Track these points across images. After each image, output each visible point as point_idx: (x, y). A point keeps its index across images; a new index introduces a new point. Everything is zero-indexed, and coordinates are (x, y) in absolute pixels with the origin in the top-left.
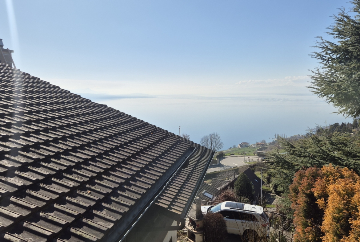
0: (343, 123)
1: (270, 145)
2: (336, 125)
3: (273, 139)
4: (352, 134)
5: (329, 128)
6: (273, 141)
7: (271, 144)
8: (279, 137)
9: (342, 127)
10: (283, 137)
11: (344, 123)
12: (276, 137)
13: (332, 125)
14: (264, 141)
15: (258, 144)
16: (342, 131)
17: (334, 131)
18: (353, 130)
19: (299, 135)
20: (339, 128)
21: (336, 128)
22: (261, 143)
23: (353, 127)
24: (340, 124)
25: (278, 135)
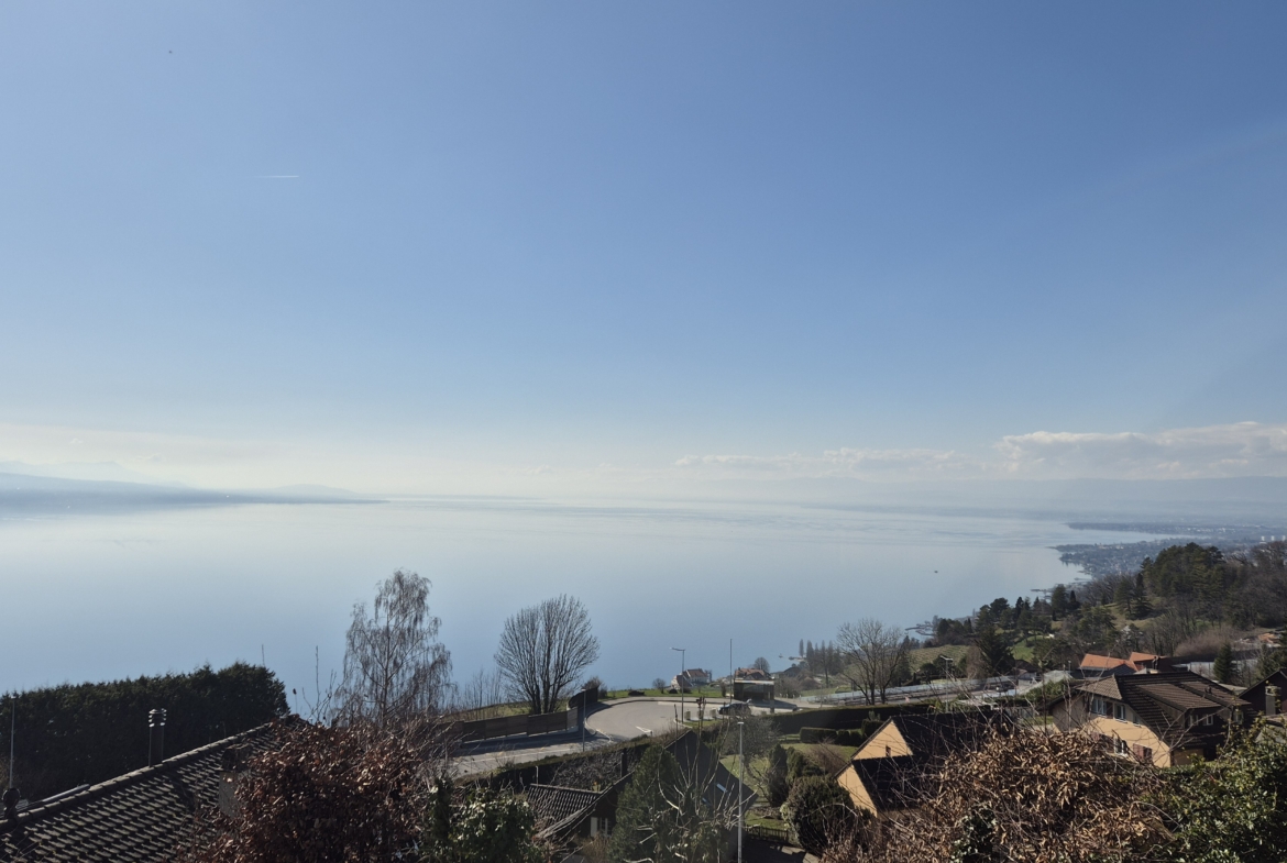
0: (1020, 599)
1: (781, 677)
2: (1000, 604)
3: (791, 659)
4: (1050, 635)
5: (975, 616)
6: (793, 665)
7: (785, 675)
8: (811, 653)
9: (1019, 613)
11: (1024, 599)
12: (801, 653)
13: (986, 606)
14: (762, 664)
15: (740, 676)
16: (1019, 628)
17: (993, 625)
18: (1055, 625)
20: (1008, 616)
21: (999, 615)
22: (753, 671)
23: (1054, 614)
24: (1012, 604)
25: (809, 645)
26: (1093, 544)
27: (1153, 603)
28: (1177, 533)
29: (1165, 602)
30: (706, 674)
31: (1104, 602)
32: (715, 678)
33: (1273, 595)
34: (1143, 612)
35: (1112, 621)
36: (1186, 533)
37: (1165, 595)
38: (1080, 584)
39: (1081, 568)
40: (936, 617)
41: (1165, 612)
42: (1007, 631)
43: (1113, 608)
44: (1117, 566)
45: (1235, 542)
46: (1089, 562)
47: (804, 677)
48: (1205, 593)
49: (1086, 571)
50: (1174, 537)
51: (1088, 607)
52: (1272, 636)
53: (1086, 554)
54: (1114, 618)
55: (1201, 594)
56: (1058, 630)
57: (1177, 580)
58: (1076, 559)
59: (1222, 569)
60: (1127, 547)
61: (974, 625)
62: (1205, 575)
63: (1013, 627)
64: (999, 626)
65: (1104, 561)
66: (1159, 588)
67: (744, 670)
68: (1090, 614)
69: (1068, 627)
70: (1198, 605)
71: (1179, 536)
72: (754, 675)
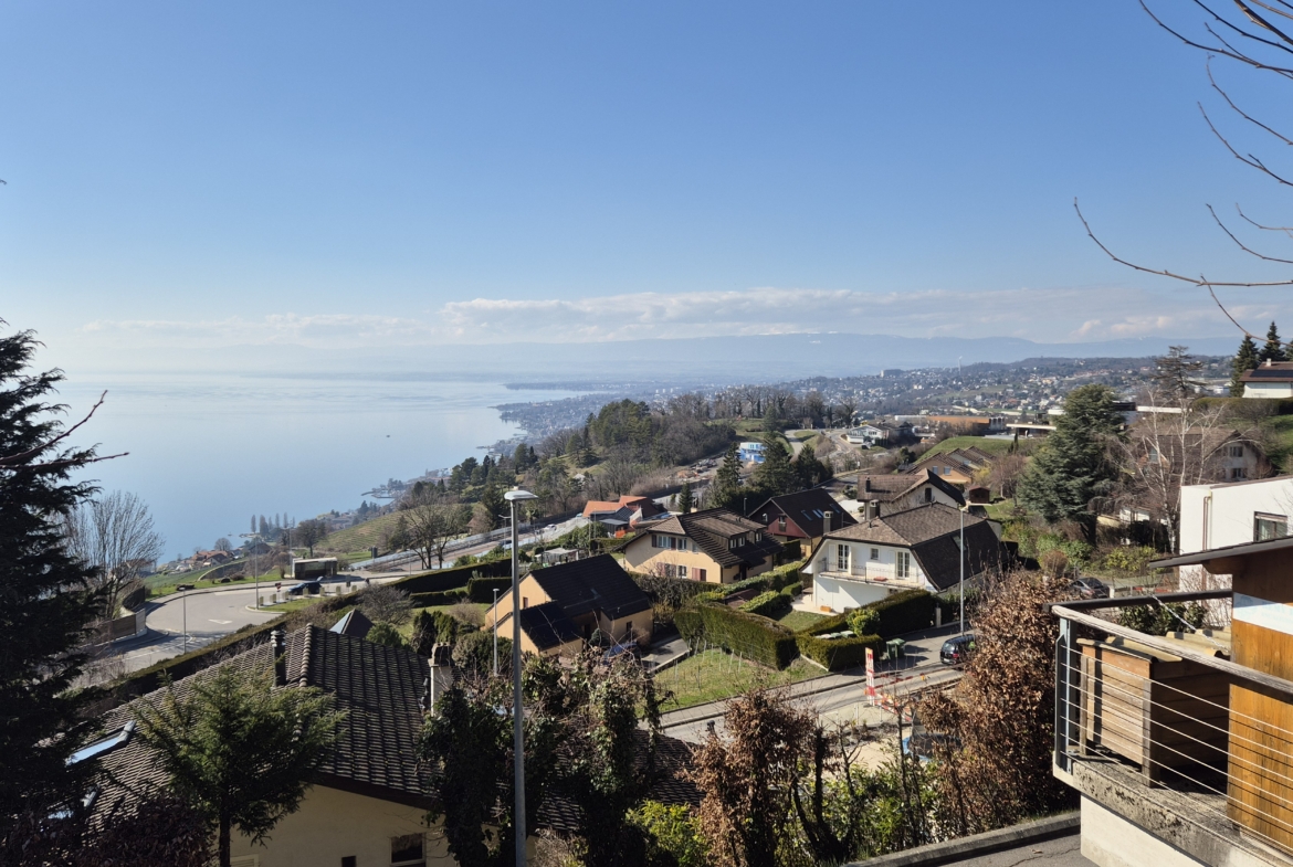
1: (247, 554)
2: (470, 463)
3: (244, 536)
4: (517, 488)
5: (448, 477)
6: (247, 542)
7: (245, 552)
8: (265, 528)
9: (487, 471)
10: (282, 525)
12: (254, 529)
13: (458, 466)
14: (223, 544)
15: (199, 559)
16: (487, 483)
17: (464, 483)
18: (519, 478)
19: (337, 515)
20: (477, 473)
21: (469, 474)
22: (213, 554)
23: (517, 468)
24: (480, 462)
25: (263, 519)
27: (598, 453)
29: (606, 451)
31: (558, 455)
33: (687, 439)
34: (591, 460)
35: (566, 471)
36: (601, 389)
37: (608, 446)
38: (518, 439)
39: (518, 424)
40: (391, 480)
41: (606, 459)
42: (477, 487)
43: (566, 458)
44: (548, 421)
45: (638, 395)
46: (525, 419)
47: (277, 553)
48: (637, 440)
49: (523, 427)
50: (592, 393)
51: (545, 460)
52: (687, 472)
53: (522, 411)
54: (568, 468)
55: (634, 441)
56: (521, 483)
57: (616, 431)
58: (514, 417)
59: (650, 420)
60: (556, 404)
61: (447, 485)
62: (637, 426)
63: (483, 482)
64: (470, 483)
65: (538, 417)
66: (602, 438)
67: (204, 554)
68: (548, 466)
69: (530, 479)
70: (632, 451)
71: (596, 392)
72: (215, 557)
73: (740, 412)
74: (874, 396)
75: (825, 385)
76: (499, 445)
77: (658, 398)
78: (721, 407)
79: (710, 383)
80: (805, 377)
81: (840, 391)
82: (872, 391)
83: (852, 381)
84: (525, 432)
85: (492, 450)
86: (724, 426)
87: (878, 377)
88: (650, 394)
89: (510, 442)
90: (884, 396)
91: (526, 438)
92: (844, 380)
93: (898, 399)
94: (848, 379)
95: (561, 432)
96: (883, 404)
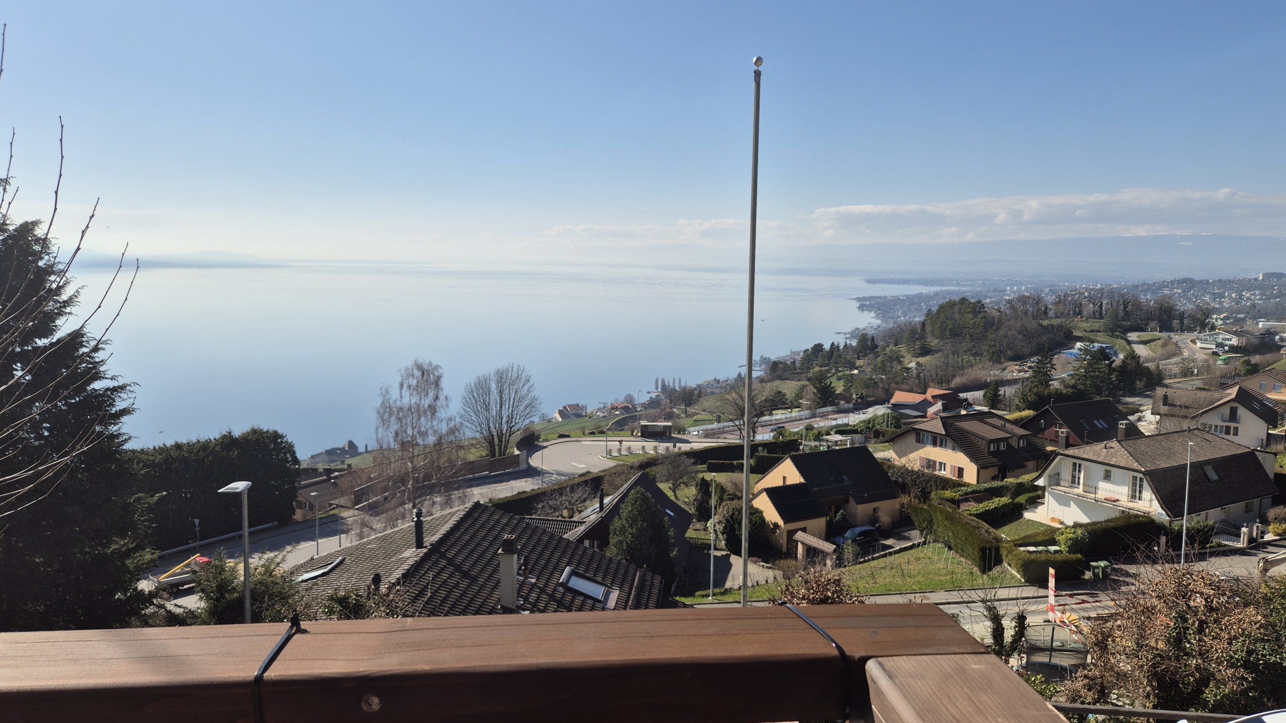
0: (833, 343)
1: (645, 408)
2: (818, 348)
3: (649, 393)
4: (856, 372)
5: (799, 358)
6: (651, 398)
7: (645, 406)
8: (665, 388)
9: (832, 355)
10: (677, 386)
11: (835, 343)
12: (657, 388)
13: (807, 350)
14: (630, 399)
16: (831, 366)
17: (812, 364)
18: (859, 363)
19: (718, 381)
20: (824, 357)
21: (817, 357)
22: (622, 405)
23: (858, 355)
24: (827, 347)
25: (663, 381)
26: (883, 295)
27: (932, 344)
28: (946, 286)
29: (941, 344)
30: (583, 408)
31: (896, 345)
32: (589, 411)
33: (1020, 336)
34: (925, 351)
35: (901, 359)
36: (952, 285)
37: (942, 339)
38: (872, 327)
39: (873, 314)
40: (762, 357)
41: (940, 350)
42: (823, 369)
43: (902, 349)
44: (900, 312)
45: (988, 291)
46: (879, 310)
47: (665, 409)
48: (971, 336)
49: (877, 317)
50: (943, 288)
51: (884, 349)
52: (1017, 367)
53: (877, 303)
54: (903, 357)
55: (968, 336)
56: (861, 367)
57: (950, 326)
58: (870, 308)
59: (985, 317)
60: (909, 298)
61: (798, 365)
62: (972, 322)
63: (827, 365)
64: (817, 365)
65: (891, 309)
66: (937, 333)
67: (616, 405)
68: (886, 354)
69: (869, 364)
70: (966, 345)
71: (948, 288)
72: (623, 408)
73: (1080, 313)
74: (1249, 299)
75: (1192, 287)
76: (854, 331)
77: (1008, 295)
78: (1061, 307)
79: (1064, 282)
80: (1170, 278)
81: (1209, 293)
82: (1246, 294)
83: (1224, 284)
84: (879, 322)
85: (848, 336)
86: (1060, 327)
87: (1256, 279)
88: (1001, 291)
89: (864, 329)
90: (1261, 299)
91: (879, 327)
92: (1214, 282)
93: (1277, 303)
94: (1220, 281)
95: (910, 323)
96: (1258, 308)
